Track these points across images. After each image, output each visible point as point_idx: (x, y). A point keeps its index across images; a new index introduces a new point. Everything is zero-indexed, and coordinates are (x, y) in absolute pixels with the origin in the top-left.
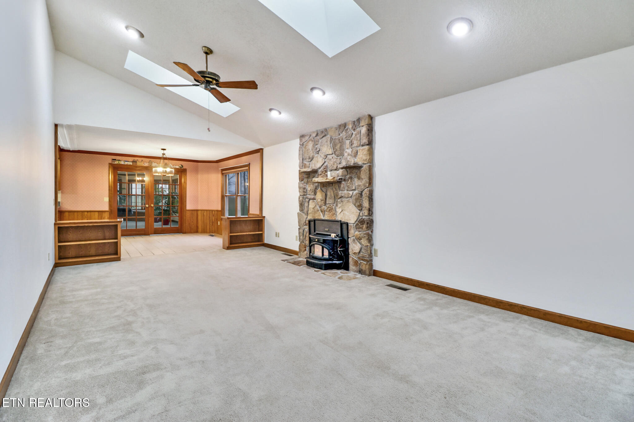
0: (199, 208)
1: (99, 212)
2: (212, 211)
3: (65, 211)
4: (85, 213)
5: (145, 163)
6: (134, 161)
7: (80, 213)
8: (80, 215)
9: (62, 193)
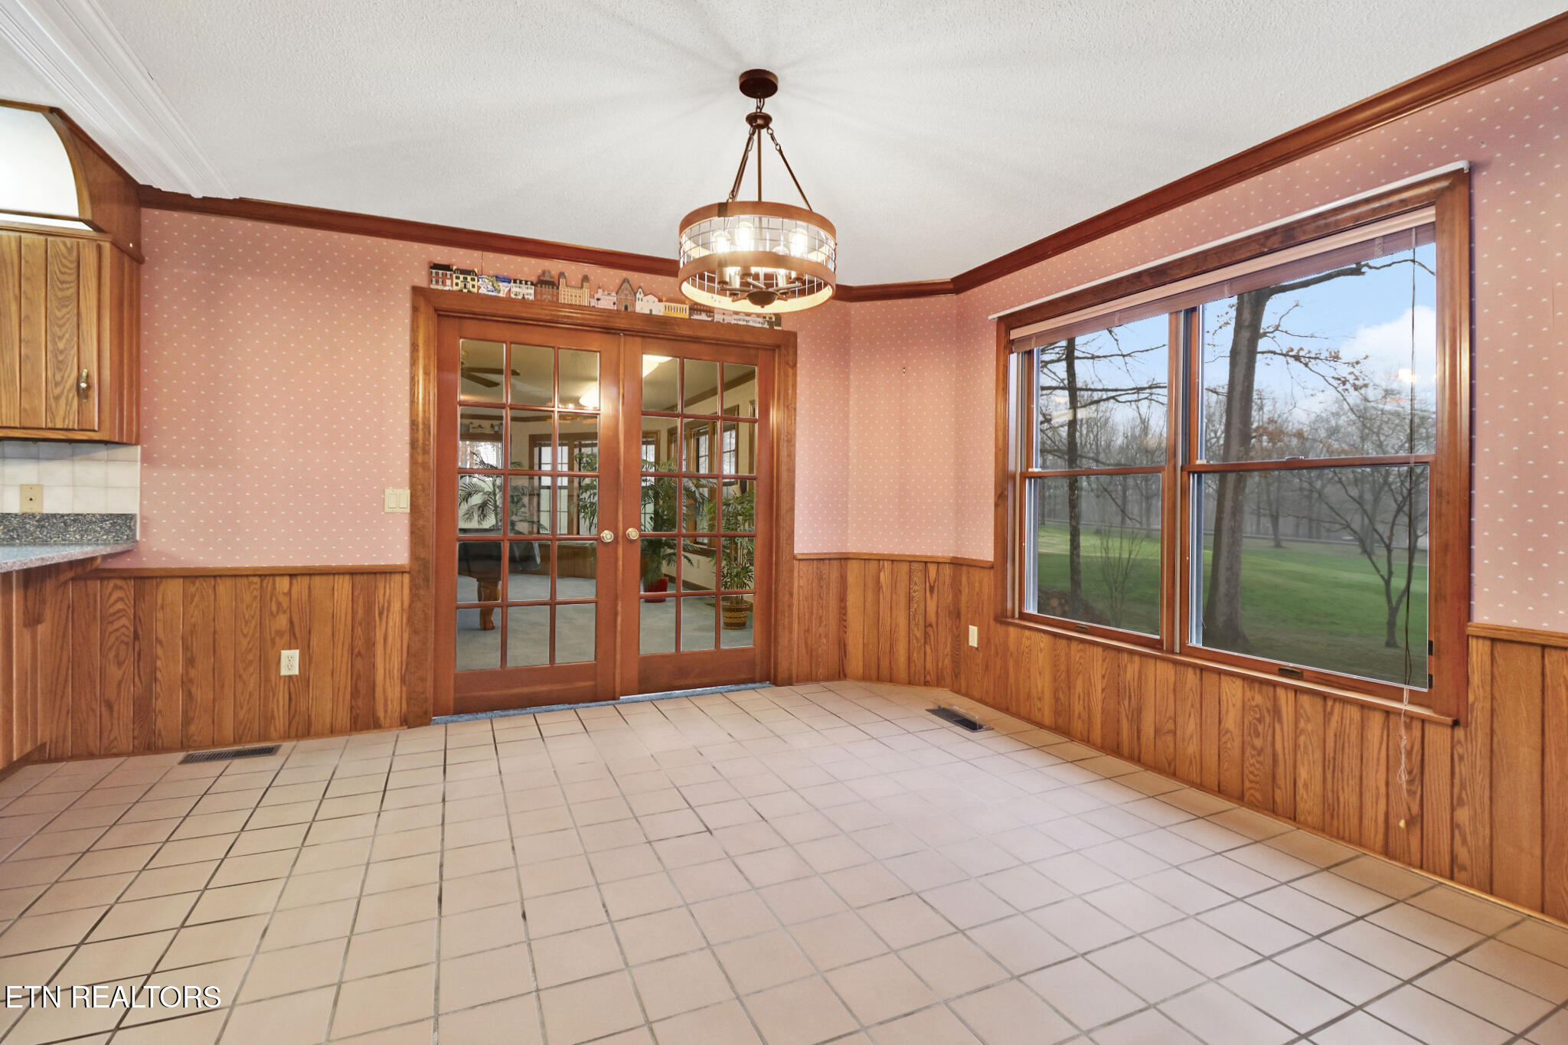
0: (853, 546)
1: (353, 573)
2: (926, 563)
3: (165, 570)
4: (278, 579)
5: (599, 295)
6: (547, 278)
7: (251, 583)
8: (247, 598)
9: (146, 458)
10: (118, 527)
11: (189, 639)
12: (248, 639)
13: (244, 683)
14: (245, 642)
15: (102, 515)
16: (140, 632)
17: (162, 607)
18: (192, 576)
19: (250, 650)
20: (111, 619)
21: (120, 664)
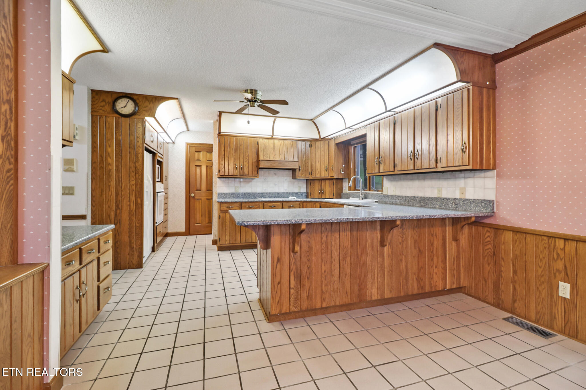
4: (558, 240)
7: (542, 240)
8: (541, 248)
9: (498, 175)
10: (487, 206)
11: (515, 261)
12: (542, 269)
13: (540, 292)
14: (540, 270)
15: (482, 200)
16: (496, 253)
17: (504, 243)
18: (517, 231)
19: (543, 276)
20: (486, 244)
21: (489, 264)
